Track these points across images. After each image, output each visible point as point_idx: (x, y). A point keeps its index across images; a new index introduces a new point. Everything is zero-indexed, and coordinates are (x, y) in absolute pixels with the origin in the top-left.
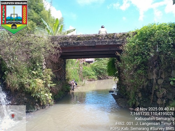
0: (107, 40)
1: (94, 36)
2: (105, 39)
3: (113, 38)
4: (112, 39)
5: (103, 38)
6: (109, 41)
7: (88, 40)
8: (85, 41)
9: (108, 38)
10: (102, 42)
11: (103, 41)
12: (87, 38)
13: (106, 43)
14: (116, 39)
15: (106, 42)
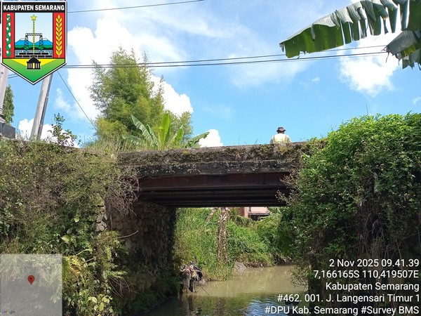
0: (256, 160)
1: (223, 150)
2: (249, 158)
3: (270, 155)
4: (267, 159)
5: (246, 157)
6: (260, 164)
7: (208, 161)
8: (202, 164)
9: (257, 155)
10: (241, 166)
11: (245, 164)
12: (207, 157)
13: (251, 169)
14: (277, 158)
15: (253, 164)
